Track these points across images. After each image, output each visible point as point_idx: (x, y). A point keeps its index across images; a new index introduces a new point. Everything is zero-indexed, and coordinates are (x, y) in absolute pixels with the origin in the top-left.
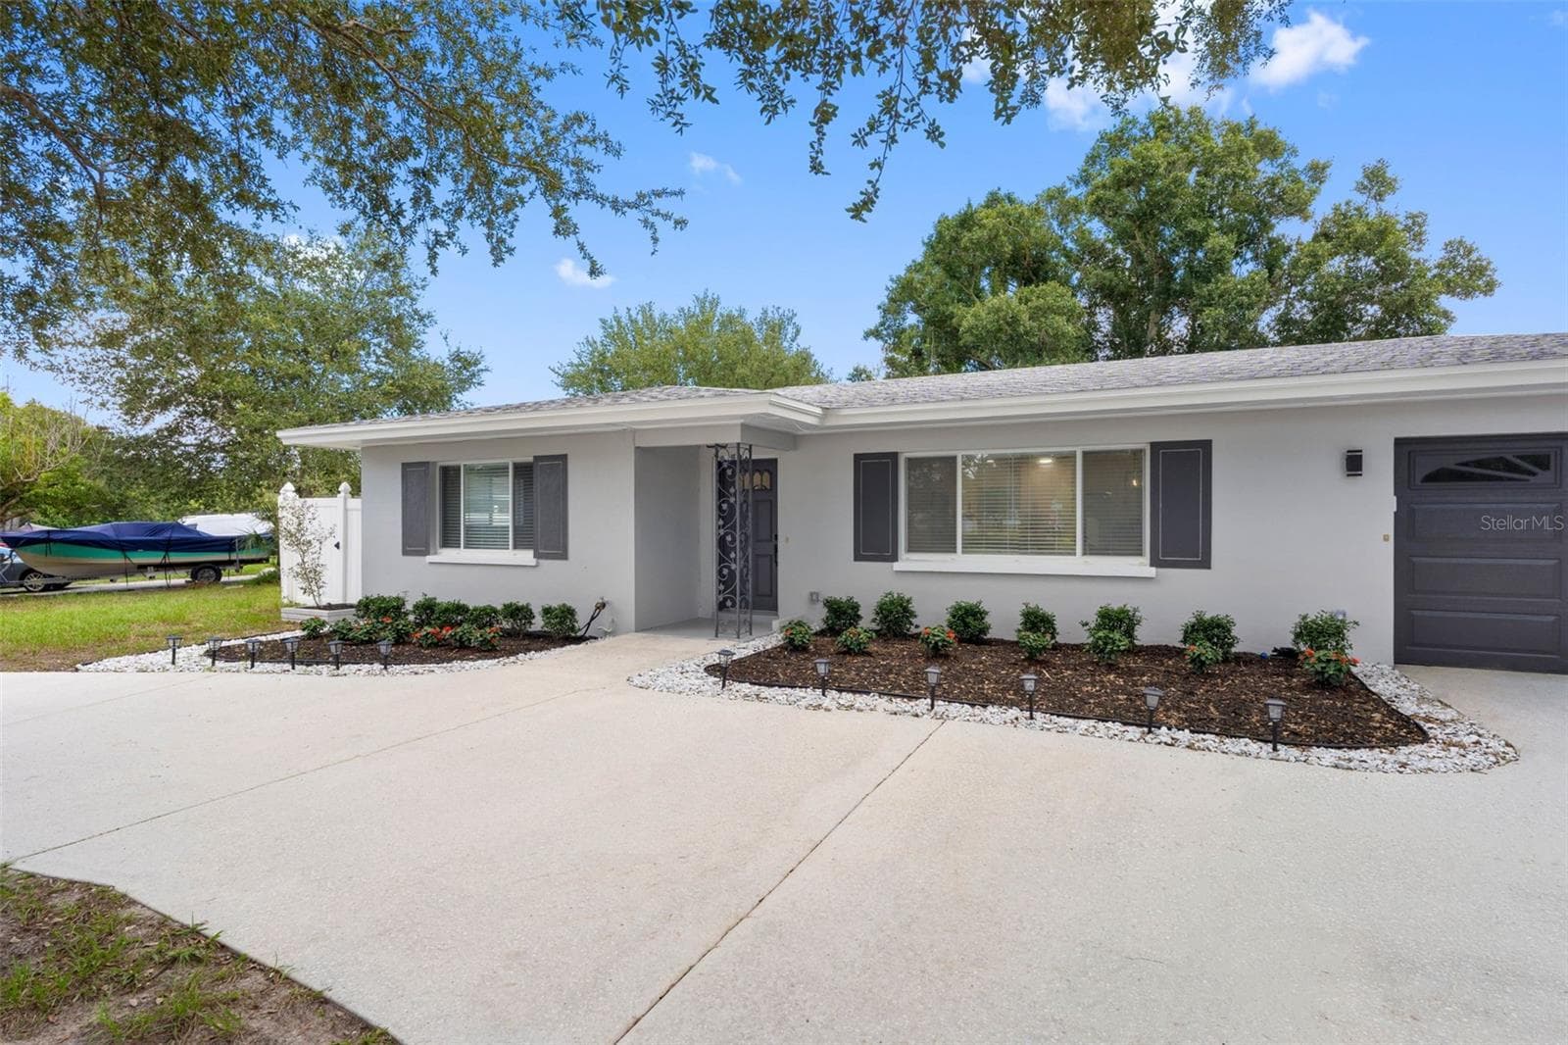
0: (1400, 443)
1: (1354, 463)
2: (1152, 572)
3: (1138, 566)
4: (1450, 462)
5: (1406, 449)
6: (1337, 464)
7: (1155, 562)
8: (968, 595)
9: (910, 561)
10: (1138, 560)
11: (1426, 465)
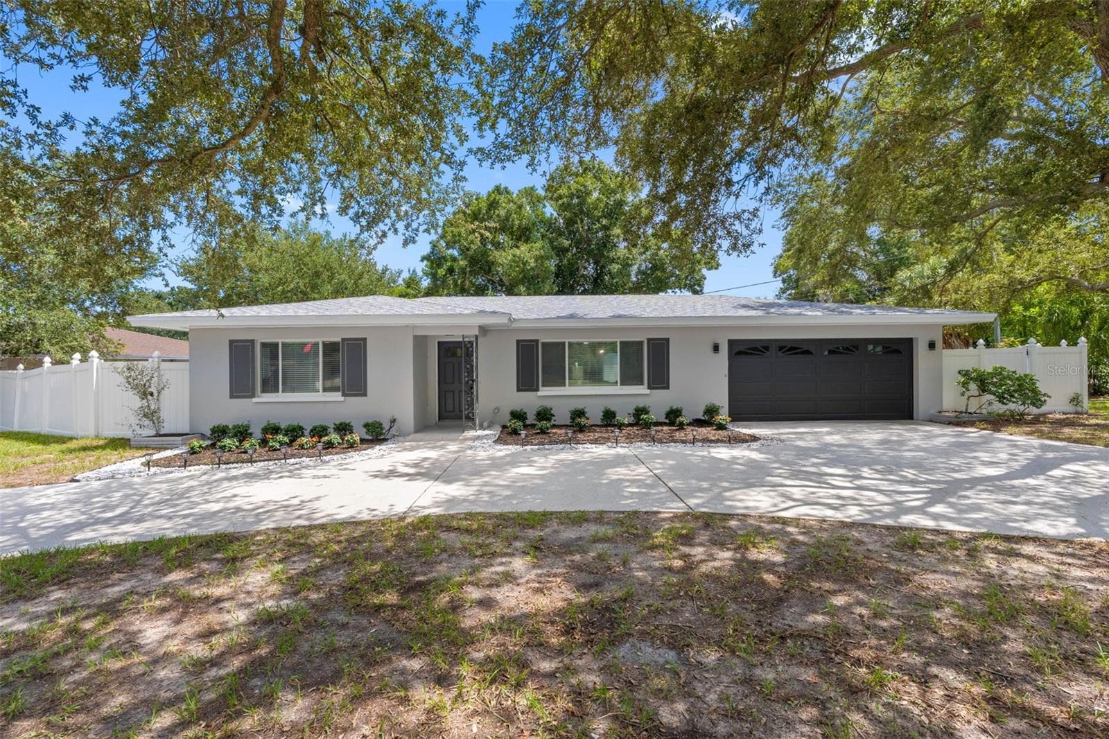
0: (730, 341)
1: (716, 348)
2: (648, 391)
3: (642, 389)
4: (742, 348)
5: (731, 343)
6: (711, 348)
7: (649, 388)
8: (579, 405)
9: (545, 391)
10: (641, 387)
11: (737, 349)
